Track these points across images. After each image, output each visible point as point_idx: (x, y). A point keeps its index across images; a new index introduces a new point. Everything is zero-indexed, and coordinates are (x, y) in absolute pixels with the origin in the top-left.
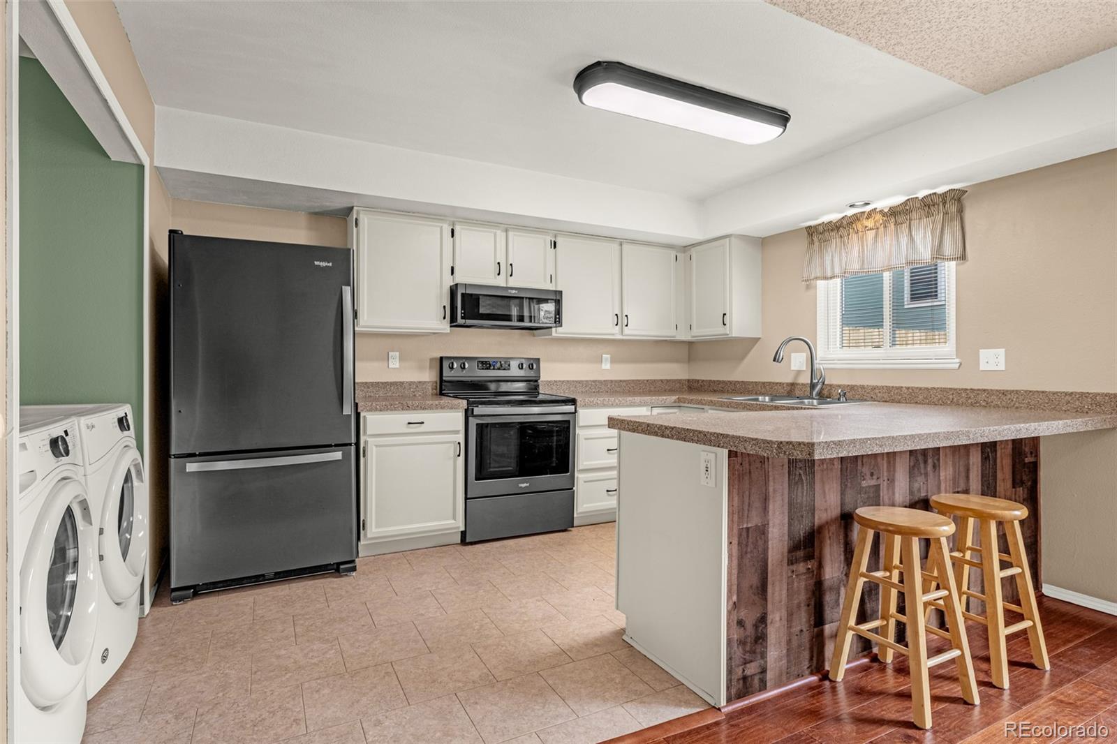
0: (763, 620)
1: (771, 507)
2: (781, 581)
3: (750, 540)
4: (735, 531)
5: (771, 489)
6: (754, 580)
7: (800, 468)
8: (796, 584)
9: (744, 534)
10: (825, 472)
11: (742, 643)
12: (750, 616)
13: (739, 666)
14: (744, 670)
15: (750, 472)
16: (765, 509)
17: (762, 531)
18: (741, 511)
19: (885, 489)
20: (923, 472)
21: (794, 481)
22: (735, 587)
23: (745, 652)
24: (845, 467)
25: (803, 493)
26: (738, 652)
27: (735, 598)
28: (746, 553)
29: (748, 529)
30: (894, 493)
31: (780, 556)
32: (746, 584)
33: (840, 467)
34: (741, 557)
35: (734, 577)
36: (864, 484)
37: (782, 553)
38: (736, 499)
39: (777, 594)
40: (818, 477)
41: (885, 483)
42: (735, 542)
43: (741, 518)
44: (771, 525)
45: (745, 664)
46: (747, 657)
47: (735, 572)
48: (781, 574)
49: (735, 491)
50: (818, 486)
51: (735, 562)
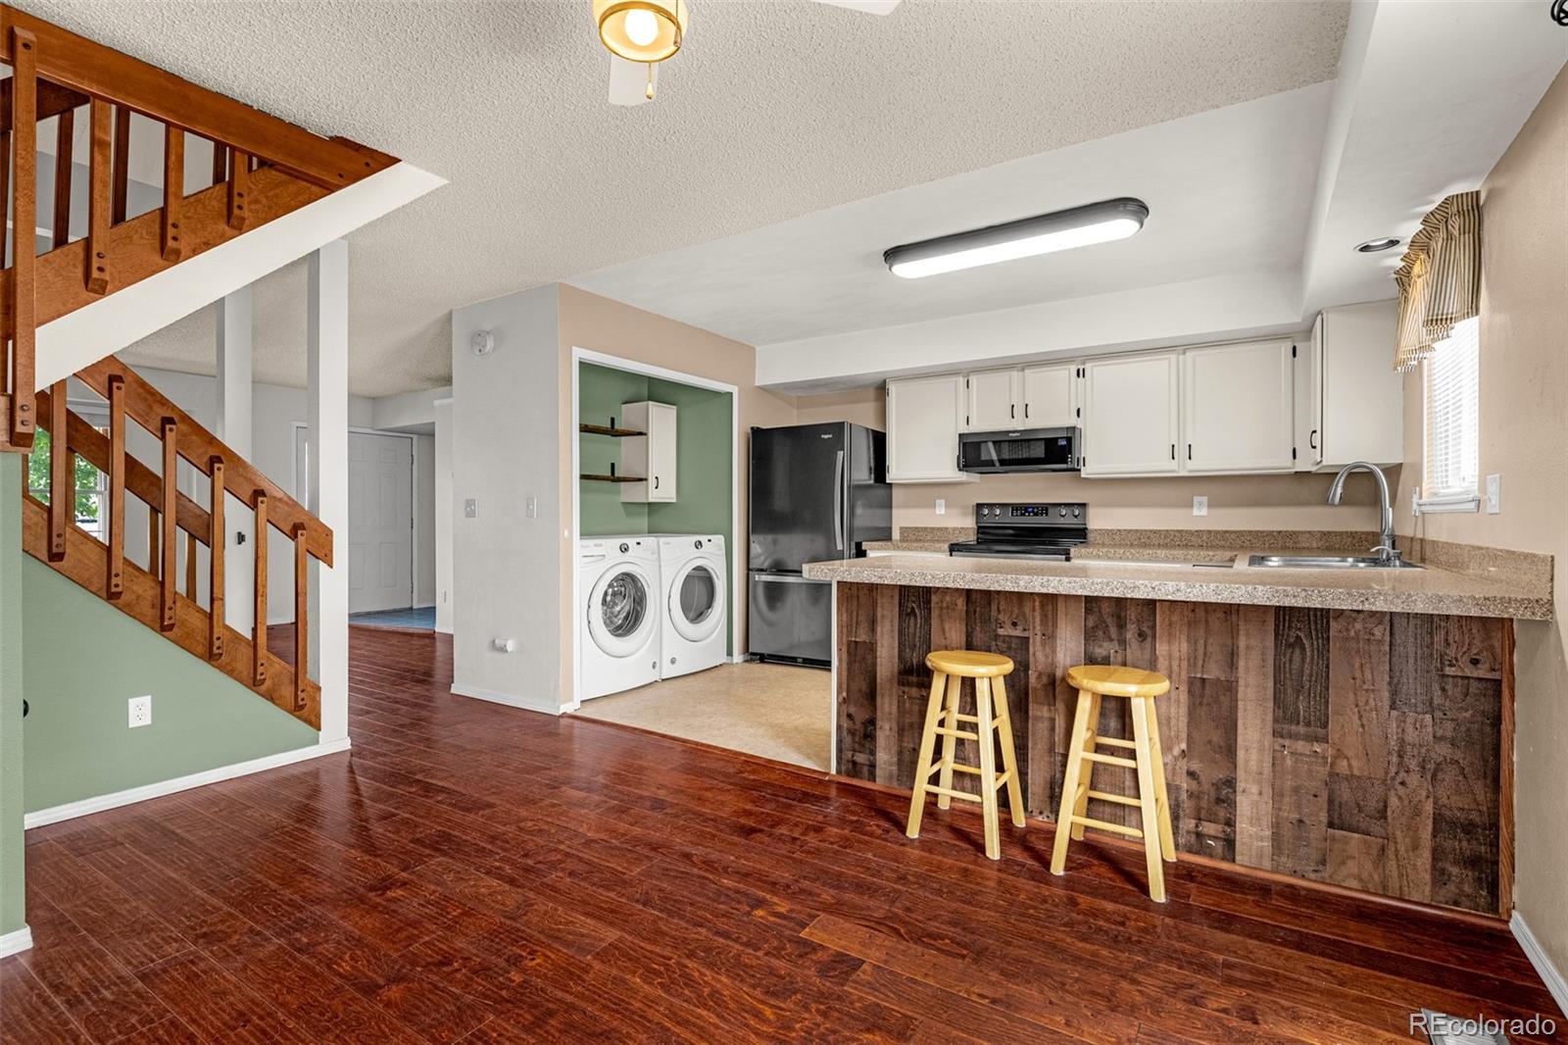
0: (872, 722)
1: (879, 629)
2: (891, 696)
3: (858, 652)
4: (844, 640)
5: (879, 615)
6: (861, 684)
7: (914, 602)
8: (907, 705)
9: (853, 645)
10: (945, 611)
11: (852, 733)
12: (861, 715)
13: (848, 750)
14: (853, 756)
15: (858, 597)
16: (873, 631)
17: (871, 647)
18: (849, 625)
19: (1038, 644)
20: (1114, 636)
21: (905, 614)
22: (845, 686)
23: (854, 742)
24: (972, 610)
25: (916, 624)
26: (848, 740)
27: (845, 694)
28: (855, 662)
29: (856, 642)
30: (1054, 651)
31: (889, 674)
32: (855, 687)
33: (965, 608)
34: (850, 664)
35: (844, 678)
36: (1001, 632)
37: (892, 673)
38: (845, 615)
39: (886, 705)
40: (935, 614)
41: (1038, 638)
42: (844, 649)
43: (849, 632)
44: (879, 644)
45: (854, 751)
46: (856, 746)
47: (845, 674)
48: (890, 689)
49: (844, 609)
50: (935, 622)
51: (845, 666)
